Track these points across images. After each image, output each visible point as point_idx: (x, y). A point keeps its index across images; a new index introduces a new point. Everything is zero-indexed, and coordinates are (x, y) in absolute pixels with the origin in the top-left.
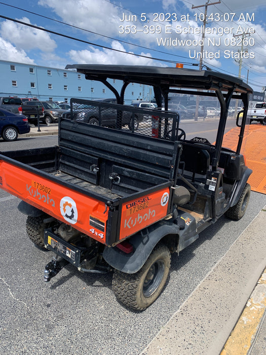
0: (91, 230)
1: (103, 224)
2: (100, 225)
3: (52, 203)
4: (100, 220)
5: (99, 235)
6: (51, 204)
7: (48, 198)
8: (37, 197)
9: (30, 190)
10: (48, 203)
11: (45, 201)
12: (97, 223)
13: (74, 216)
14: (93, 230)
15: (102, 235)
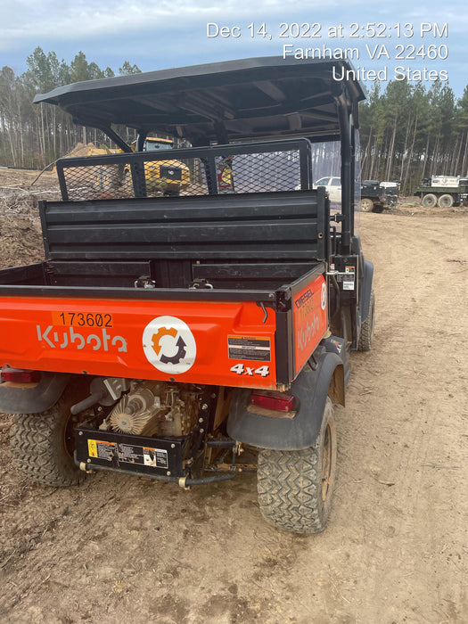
0: (233, 369)
1: (265, 344)
2: (257, 348)
3: (119, 344)
4: (258, 338)
5: (257, 371)
6: (113, 349)
7: (106, 337)
8: (72, 347)
9: (51, 336)
10: (106, 349)
11: (96, 348)
12: (250, 348)
13: (184, 352)
14: (241, 366)
15: (265, 368)
